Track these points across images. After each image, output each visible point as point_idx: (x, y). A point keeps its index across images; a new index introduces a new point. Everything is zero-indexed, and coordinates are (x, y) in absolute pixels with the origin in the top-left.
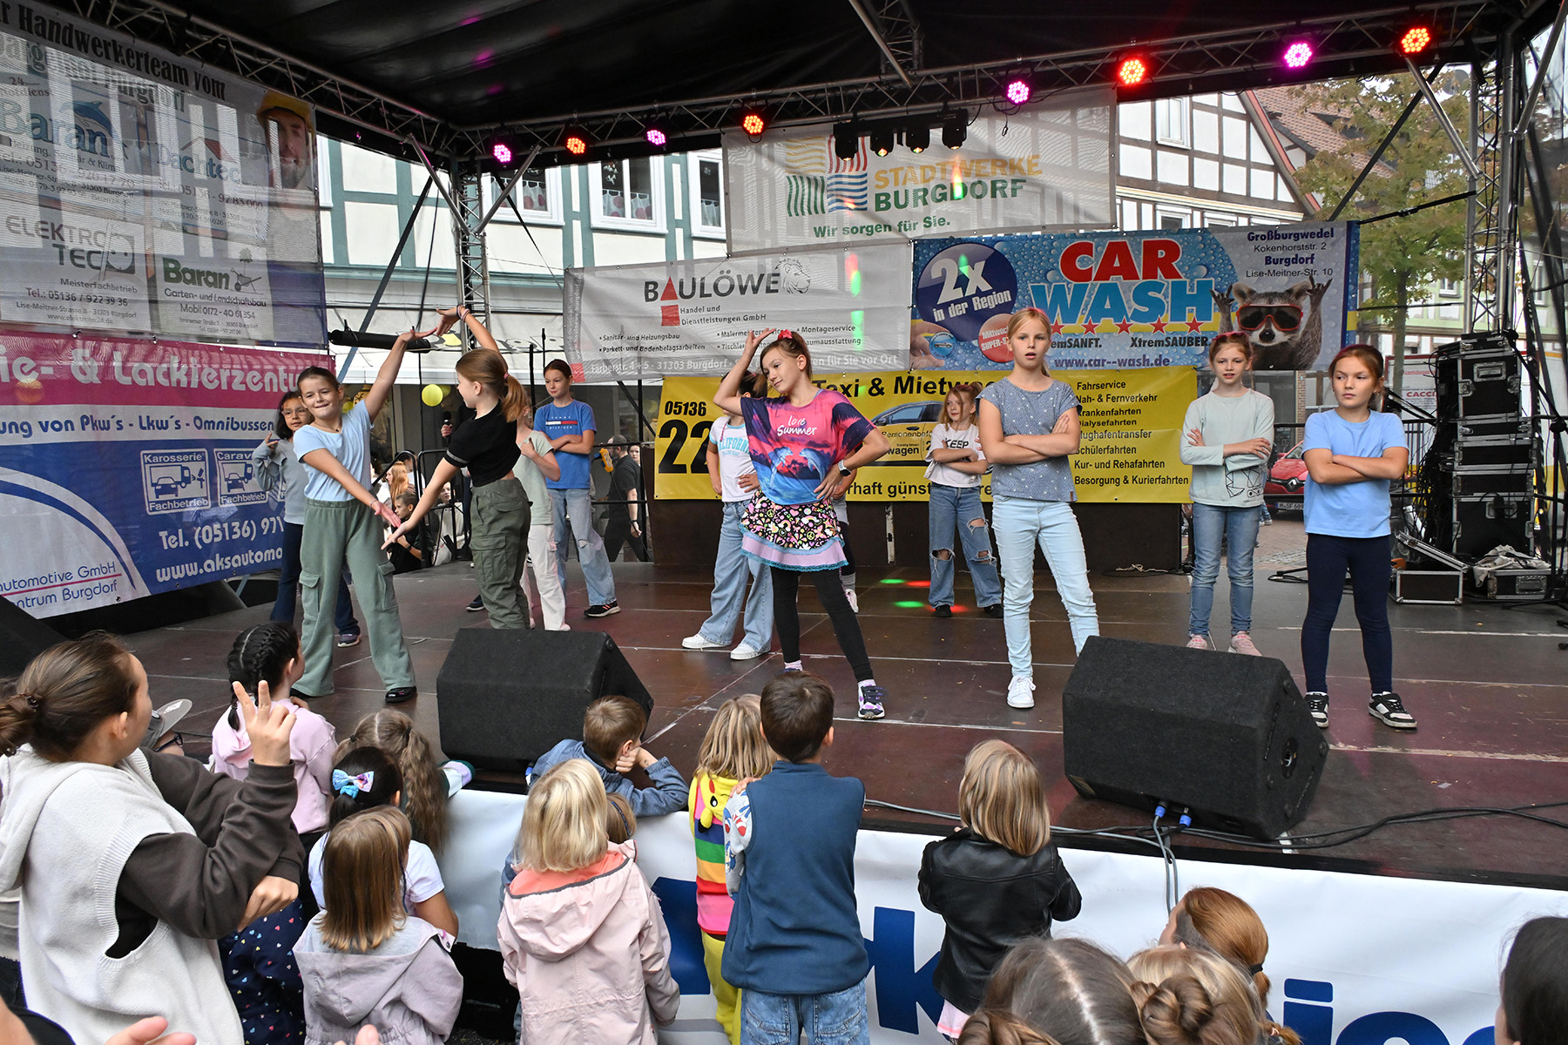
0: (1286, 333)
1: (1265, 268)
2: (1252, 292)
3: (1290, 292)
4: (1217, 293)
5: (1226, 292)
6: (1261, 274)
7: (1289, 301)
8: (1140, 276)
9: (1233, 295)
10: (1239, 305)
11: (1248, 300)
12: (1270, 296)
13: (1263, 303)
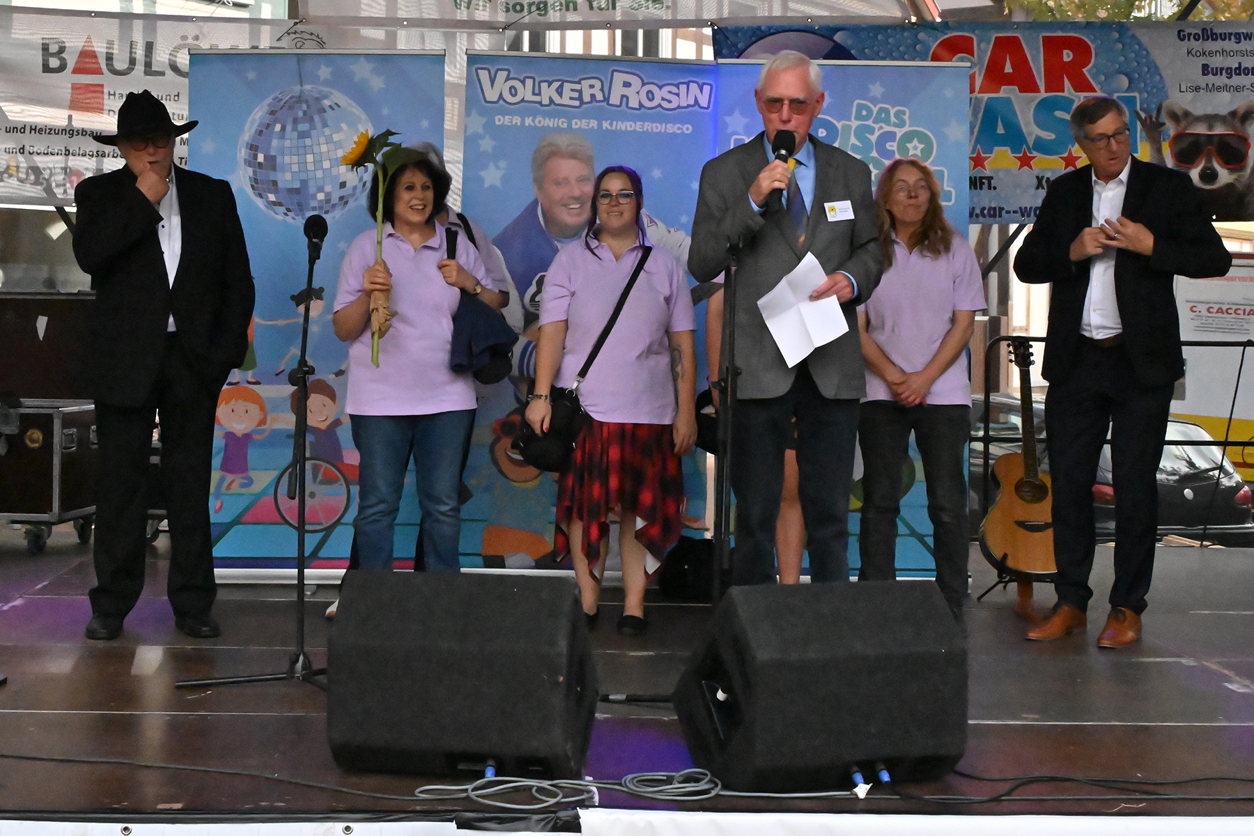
0: (1232, 171)
1: (1203, 81)
2: (1187, 114)
3: (1233, 114)
4: (1143, 115)
5: (1154, 115)
6: (1197, 89)
7: (1233, 128)
8: (1042, 86)
9: (1164, 118)
10: (1172, 132)
11: (1183, 124)
12: (1210, 119)
13: (1201, 129)
